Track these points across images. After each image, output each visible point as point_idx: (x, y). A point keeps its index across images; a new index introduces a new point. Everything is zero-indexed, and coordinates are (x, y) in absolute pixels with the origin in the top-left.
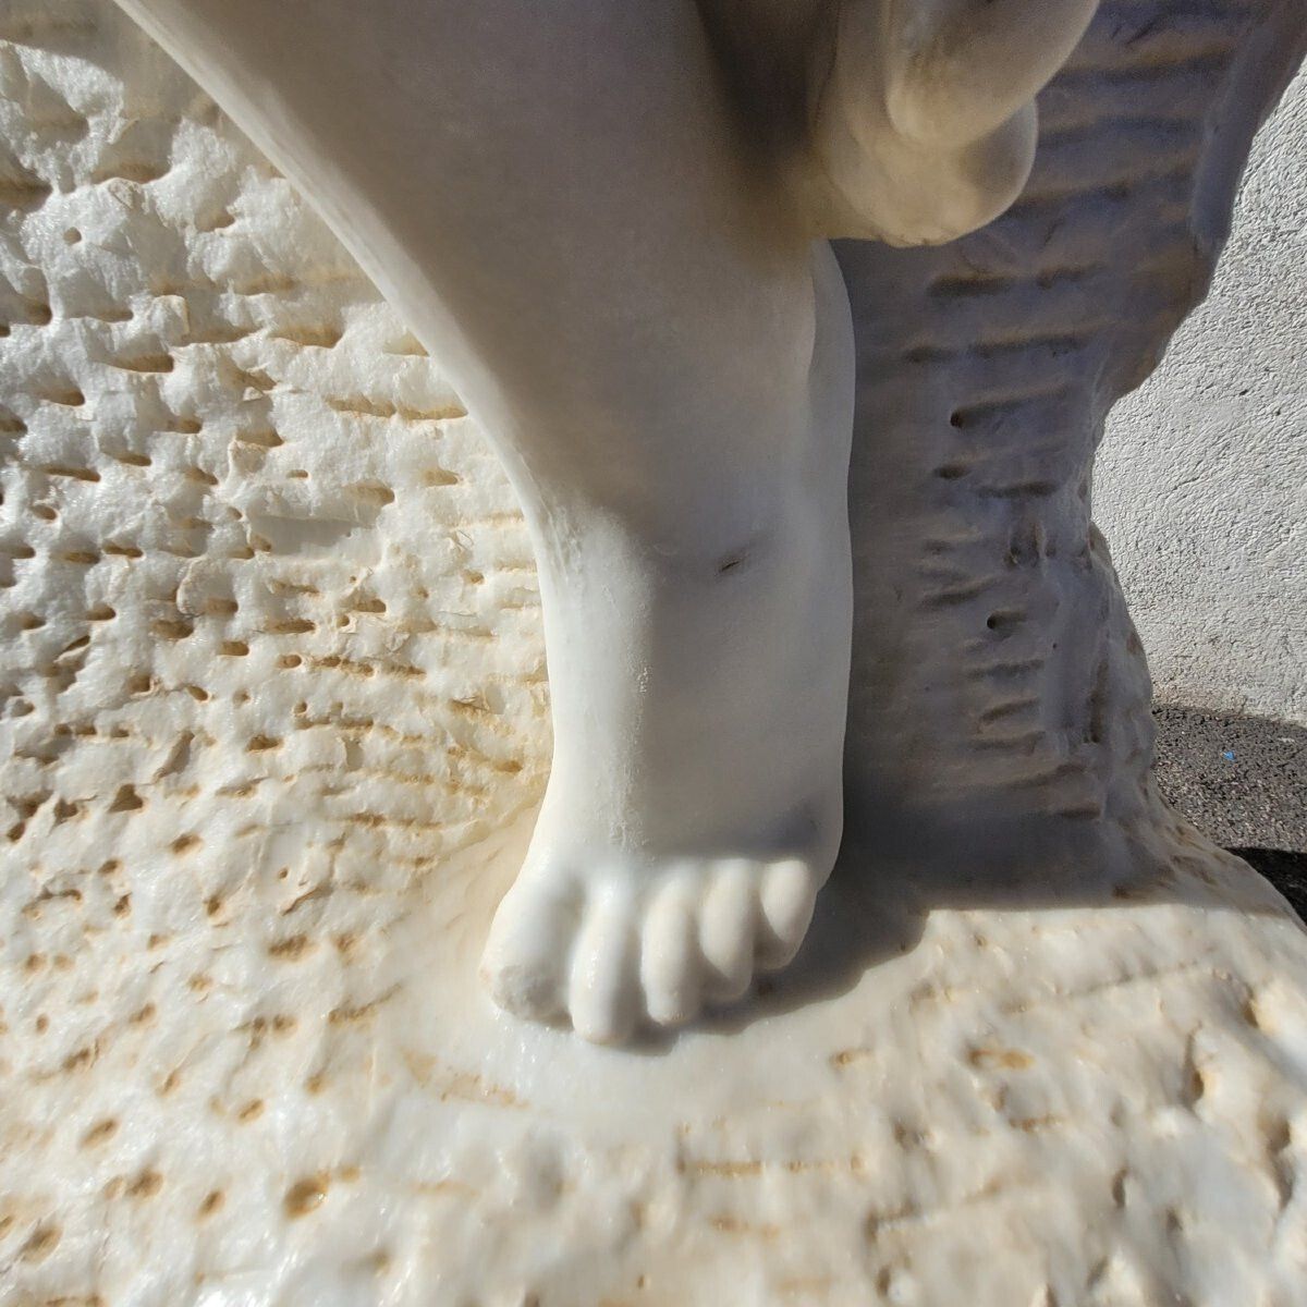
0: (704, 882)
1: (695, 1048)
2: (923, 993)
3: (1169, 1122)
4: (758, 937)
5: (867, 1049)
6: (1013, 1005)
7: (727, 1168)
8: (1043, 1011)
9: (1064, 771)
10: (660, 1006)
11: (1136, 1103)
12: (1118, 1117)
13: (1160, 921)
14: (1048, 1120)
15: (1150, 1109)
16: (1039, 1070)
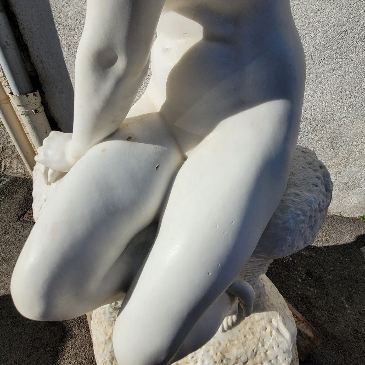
0: (228, 318)
1: (229, 331)
2: (246, 323)
3: (264, 332)
4: (233, 322)
5: (242, 329)
6: (253, 324)
7: (232, 341)
8: (255, 324)
9: (257, 301)
10: (226, 329)
11: (261, 331)
12: (260, 332)
13: (264, 314)
14: (255, 333)
15: (263, 331)
16: (255, 329)
